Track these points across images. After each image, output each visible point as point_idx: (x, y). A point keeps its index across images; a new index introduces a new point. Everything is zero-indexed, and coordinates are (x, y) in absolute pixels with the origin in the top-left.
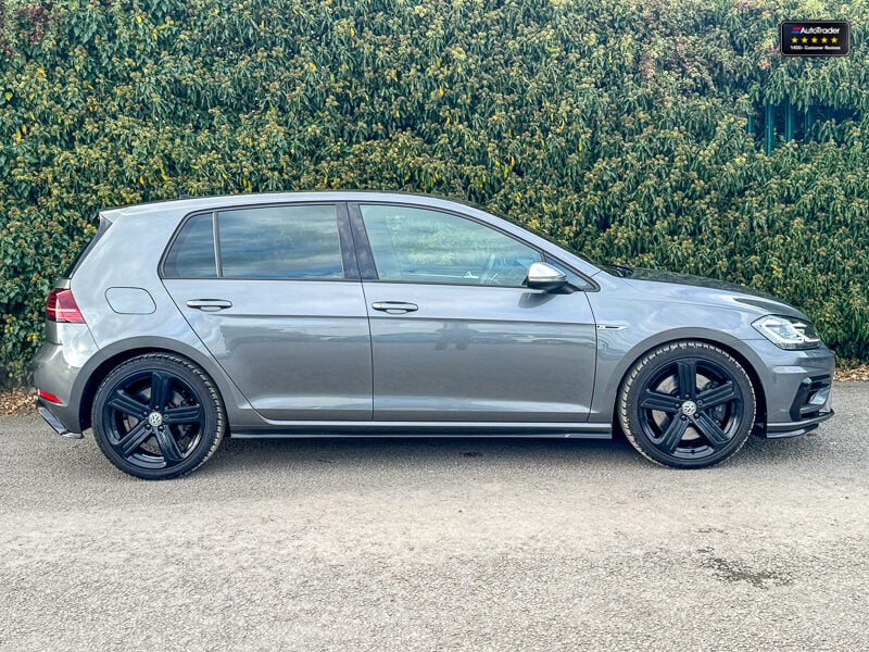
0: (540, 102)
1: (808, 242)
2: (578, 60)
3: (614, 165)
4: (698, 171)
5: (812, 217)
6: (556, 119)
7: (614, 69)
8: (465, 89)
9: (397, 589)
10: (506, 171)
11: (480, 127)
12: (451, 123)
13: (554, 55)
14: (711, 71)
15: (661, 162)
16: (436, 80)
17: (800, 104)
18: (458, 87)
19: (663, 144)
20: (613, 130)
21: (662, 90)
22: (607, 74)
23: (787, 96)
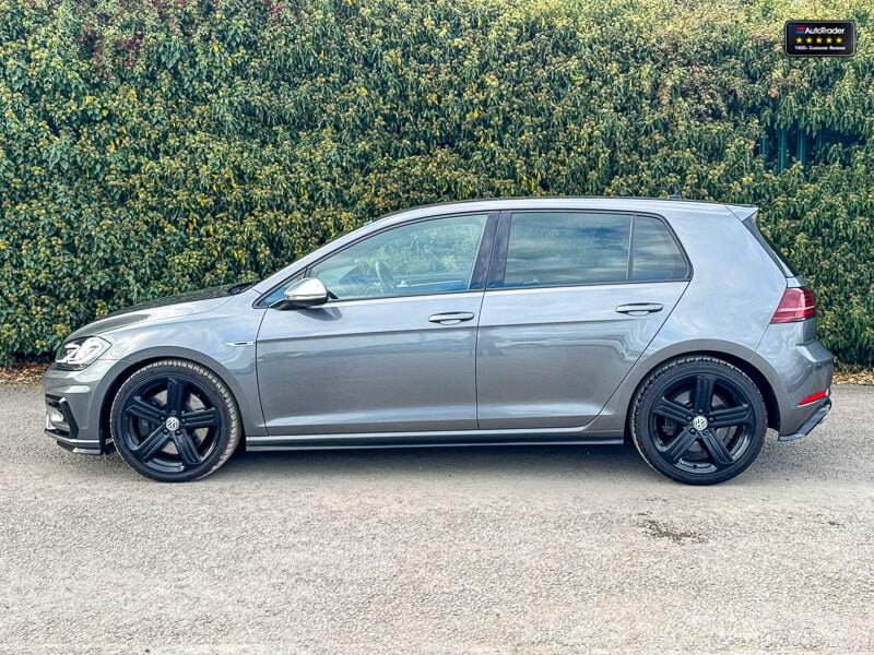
0: (565, 124)
1: (812, 254)
2: (601, 87)
3: (630, 182)
4: (708, 187)
5: (816, 232)
6: (579, 140)
7: (634, 95)
8: (497, 112)
9: (380, 530)
10: (533, 185)
11: (511, 145)
12: (485, 141)
13: (578, 83)
14: (725, 98)
15: (674, 179)
16: (471, 104)
17: (808, 129)
18: (490, 110)
19: (676, 163)
20: (632, 150)
21: (676, 115)
22: (628, 100)
23: (796, 122)
